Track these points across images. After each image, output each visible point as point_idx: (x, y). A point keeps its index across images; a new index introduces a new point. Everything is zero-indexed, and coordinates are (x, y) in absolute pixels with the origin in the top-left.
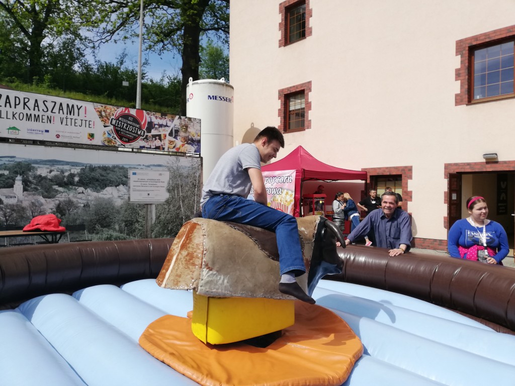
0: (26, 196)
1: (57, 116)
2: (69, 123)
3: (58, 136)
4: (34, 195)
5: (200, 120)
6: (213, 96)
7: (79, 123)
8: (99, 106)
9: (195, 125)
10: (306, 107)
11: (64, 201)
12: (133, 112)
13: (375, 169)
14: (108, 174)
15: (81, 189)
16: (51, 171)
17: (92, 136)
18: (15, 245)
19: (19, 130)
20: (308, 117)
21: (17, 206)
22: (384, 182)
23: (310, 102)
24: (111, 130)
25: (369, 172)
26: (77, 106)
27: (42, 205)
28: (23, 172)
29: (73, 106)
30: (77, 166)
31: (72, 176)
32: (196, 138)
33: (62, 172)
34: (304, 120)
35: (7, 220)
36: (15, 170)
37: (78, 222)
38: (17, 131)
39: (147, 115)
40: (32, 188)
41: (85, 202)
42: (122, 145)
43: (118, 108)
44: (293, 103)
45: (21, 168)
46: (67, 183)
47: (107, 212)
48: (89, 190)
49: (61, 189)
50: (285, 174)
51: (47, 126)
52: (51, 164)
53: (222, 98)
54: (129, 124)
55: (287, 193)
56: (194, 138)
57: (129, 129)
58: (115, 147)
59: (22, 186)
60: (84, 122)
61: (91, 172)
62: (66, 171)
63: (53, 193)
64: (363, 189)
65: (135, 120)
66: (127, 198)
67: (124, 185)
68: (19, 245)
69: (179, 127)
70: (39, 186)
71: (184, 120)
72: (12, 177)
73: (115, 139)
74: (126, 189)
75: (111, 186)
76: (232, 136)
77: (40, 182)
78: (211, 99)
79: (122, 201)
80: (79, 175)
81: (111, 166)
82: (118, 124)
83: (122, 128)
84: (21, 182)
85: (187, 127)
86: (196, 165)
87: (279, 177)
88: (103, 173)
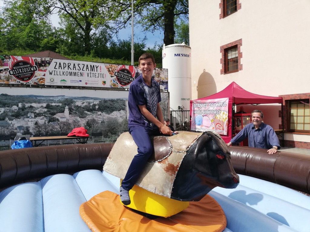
0: (71, 117)
1: (86, 72)
2: (92, 76)
3: (86, 83)
4: (75, 116)
5: (168, 69)
6: (178, 54)
7: (97, 75)
8: (108, 65)
9: (164, 73)
10: (239, 56)
11: (91, 120)
12: (127, 67)
13: (289, 96)
14: (114, 104)
15: (99, 113)
16: (83, 103)
17: (104, 82)
18: (66, 144)
19: (66, 81)
20: (240, 62)
21: (66, 122)
22: (296, 105)
23: (242, 53)
24: (115, 78)
25: (284, 98)
26: (96, 66)
27: (79, 122)
28: (69, 104)
29: (94, 66)
30: (97, 100)
31: (94, 105)
32: (165, 80)
33: (89, 103)
34: (238, 65)
35: (61, 130)
36: (65, 103)
37: (98, 131)
38: (65, 82)
39: (135, 69)
40: (73, 113)
41: (102, 120)
42: (122, 87)
43: (119, 66)
44: (230, 54)
45: (68, 102)
46: (92, 109)
47: (114, 126)
48: (104, 113)
49: (89, 113)
50: (221, 101)
51: (80, 78)
52: (83, 99)
53: (183, 55)
54: (125, 75)
55: (224, 113)
56: (164, 81)
57: (125, 77)
58: (118, 88)
59: (69, 112)
60: (100, 75)
61: (105, 103)
62: (91, 103)
63: (85, 115)
64: (280, 110)
65: (128, 72)
66: (125, 118)
67: (123, 110)
68: (68, 143)
69: (155, 75)
70: (77, 111)
71: (158, 70)
72: (64, 107)
73: (118, 84)
74: (124, 112)
75: (116, 111)
76: (191, 78)
77: (77, 109)
78: (176, 56)
79: (123, 119)
80: (98, 105)
81: (116, 99)
82: (119, 75)
83: (121, 77)
84: (68, 109)
85: (159, 74)
86: (166, 97)
87: (218, 103)
88: (112, 103)
